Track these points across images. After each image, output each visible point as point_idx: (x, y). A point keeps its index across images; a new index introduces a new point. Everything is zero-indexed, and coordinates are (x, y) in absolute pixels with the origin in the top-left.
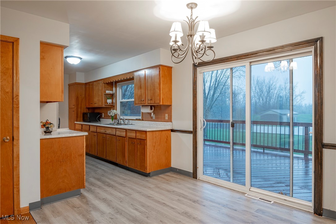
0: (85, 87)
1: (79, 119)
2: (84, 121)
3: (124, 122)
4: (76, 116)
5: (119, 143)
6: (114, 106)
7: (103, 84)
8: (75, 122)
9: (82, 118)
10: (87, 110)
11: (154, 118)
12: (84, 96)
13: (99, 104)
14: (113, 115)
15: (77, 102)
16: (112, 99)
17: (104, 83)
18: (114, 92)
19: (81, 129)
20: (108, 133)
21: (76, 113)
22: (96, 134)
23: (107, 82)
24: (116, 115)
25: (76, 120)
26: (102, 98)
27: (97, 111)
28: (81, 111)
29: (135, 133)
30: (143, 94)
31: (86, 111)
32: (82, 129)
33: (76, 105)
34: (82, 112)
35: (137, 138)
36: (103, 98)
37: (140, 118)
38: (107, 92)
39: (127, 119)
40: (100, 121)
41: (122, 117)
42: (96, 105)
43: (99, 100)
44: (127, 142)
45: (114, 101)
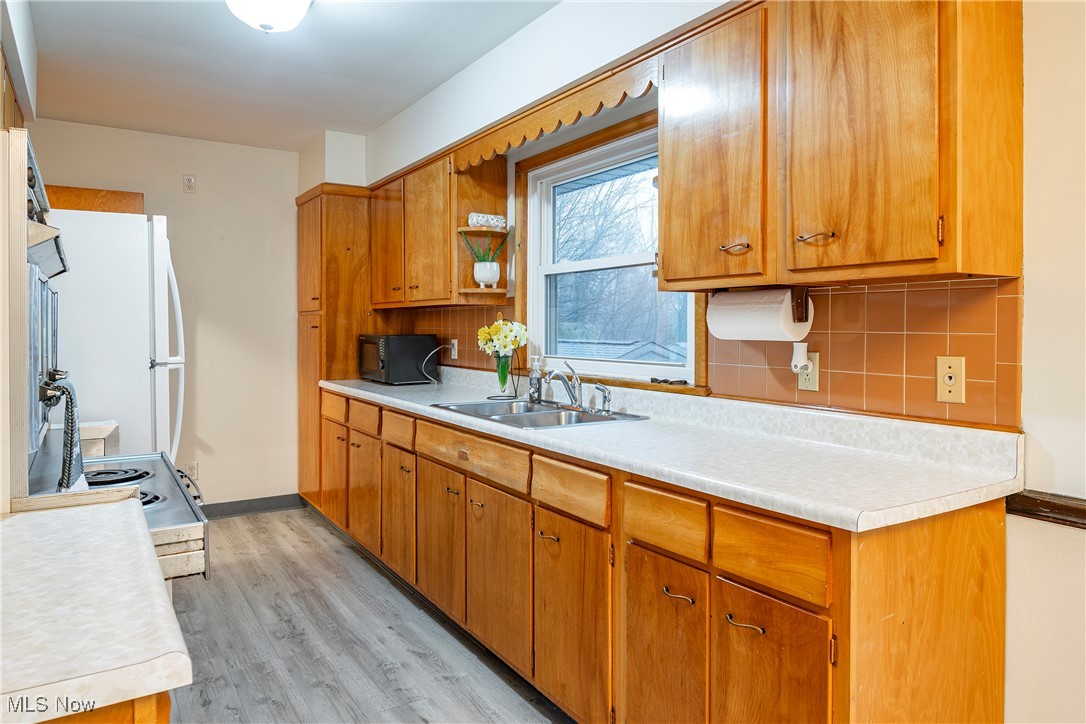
0: (369, 205)
1: (338, 367)
2: (364, 374)
3: (573, 397)
4: (327, 353)
5: (555, 557)
6: (511, 301)
7: (455, 177)
8: (323, 384)
9: (352, 365)
10: (379, 320)
11: (810, 380)
12: (363, 250)
13: (432, 291)
14: (507, 351)
15: (328, 280)
16: (503, 259)
17: (459, 172)
18: (511, 222)
19: (343, 421)
20: (477, 471)
21: (324, 338)
22: (409, 461)
23: (476, 162)
24: (521, 351)
25: (324, 371)
26: (445, 257)
27: (425, 327)
28: (348, 329)
29: (703, 518)
30: (746, 201)
31: (372, 326)
32: (347, 419)
33: (324, 296)
34: (355, 332)
35: (719, 562)
36: (455, 253)
37: (688, 374)
38: (477, 220)
39: (590, 380)
40: (438, 377)
41: (556, 366)
42: (418, 298)
43: (433, 267)
44: (622, 575)
45: (512, 274)
